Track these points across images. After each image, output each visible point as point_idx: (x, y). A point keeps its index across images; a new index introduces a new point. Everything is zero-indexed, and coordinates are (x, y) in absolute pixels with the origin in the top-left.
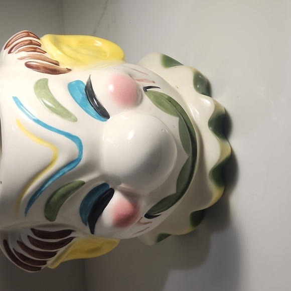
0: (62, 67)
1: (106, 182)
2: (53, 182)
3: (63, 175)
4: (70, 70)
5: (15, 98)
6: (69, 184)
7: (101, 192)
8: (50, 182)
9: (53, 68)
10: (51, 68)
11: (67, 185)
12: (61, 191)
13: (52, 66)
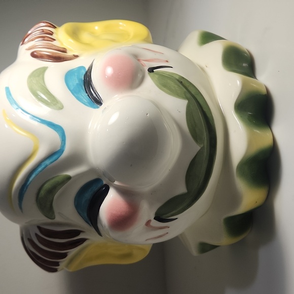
0: (70, 54)
1: (100, 178)
2: (36, 176)
3: (45, 167)
4: (76, 56)
5: (7, 89)
6: (53, 178)
7: (95, 188)
8: (33, 176)
9: (57, 55)
10: (54, 55)
11: (52, 179)
12: (47, 186)
13: (56, 53)
